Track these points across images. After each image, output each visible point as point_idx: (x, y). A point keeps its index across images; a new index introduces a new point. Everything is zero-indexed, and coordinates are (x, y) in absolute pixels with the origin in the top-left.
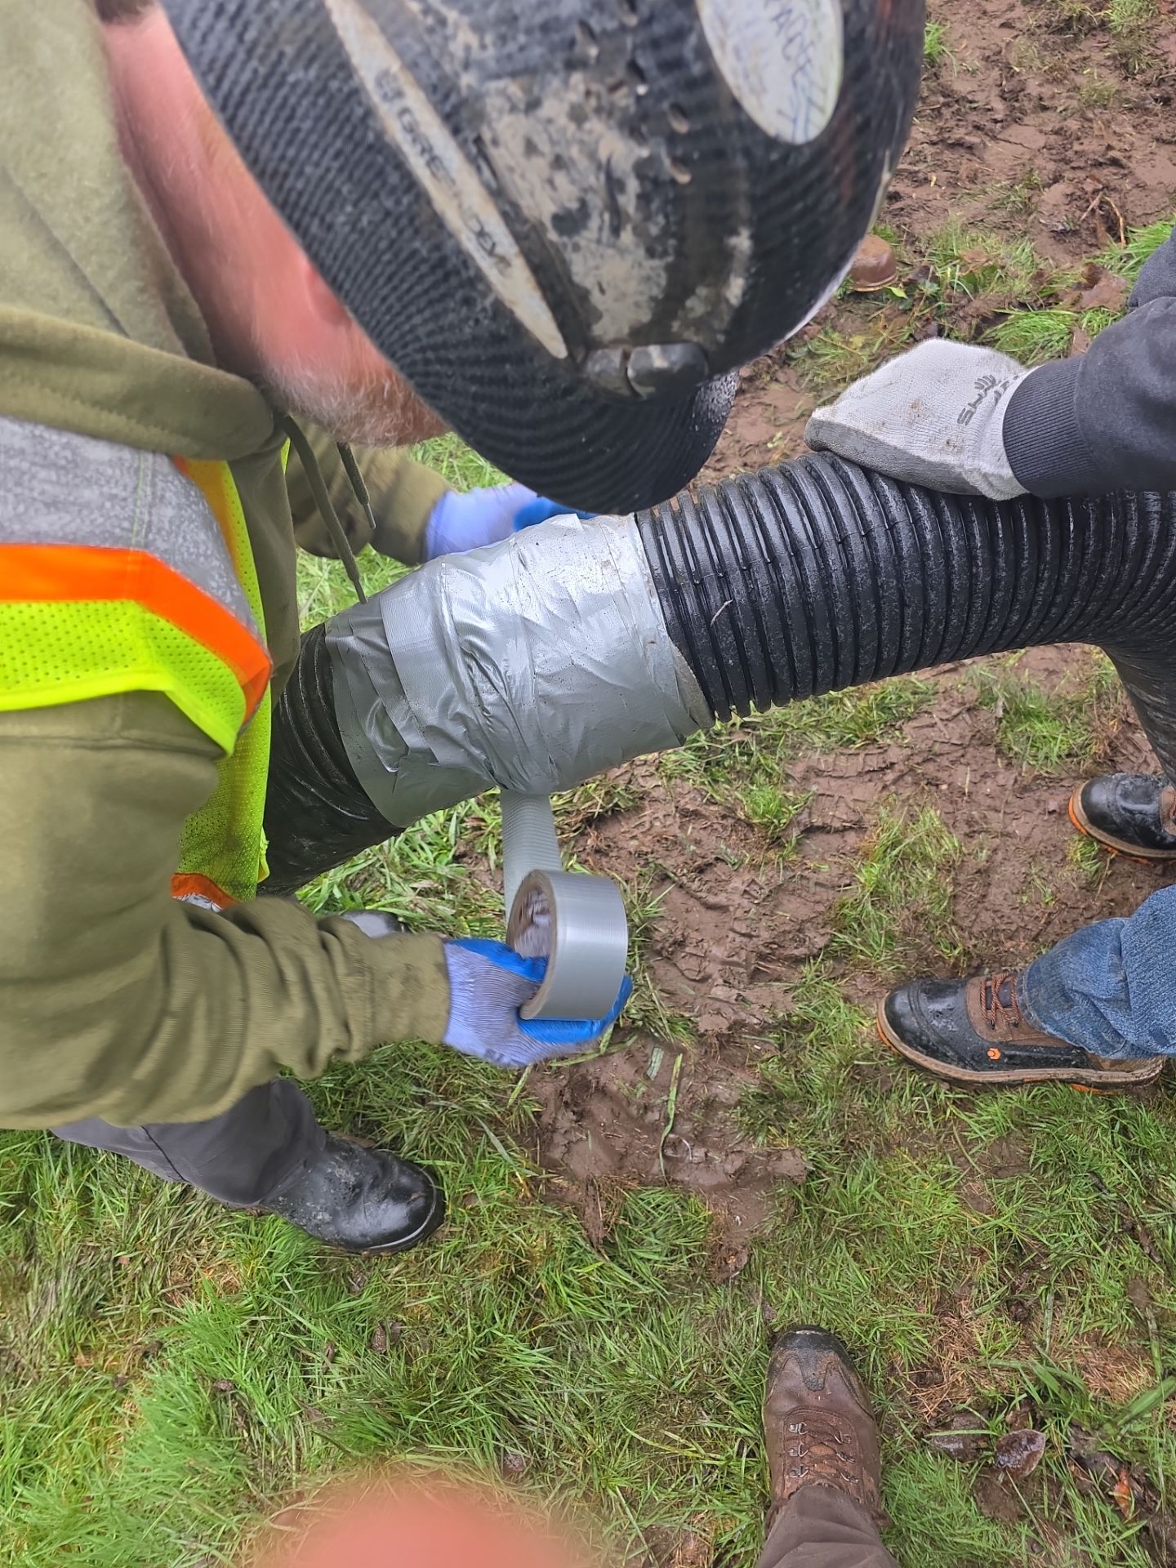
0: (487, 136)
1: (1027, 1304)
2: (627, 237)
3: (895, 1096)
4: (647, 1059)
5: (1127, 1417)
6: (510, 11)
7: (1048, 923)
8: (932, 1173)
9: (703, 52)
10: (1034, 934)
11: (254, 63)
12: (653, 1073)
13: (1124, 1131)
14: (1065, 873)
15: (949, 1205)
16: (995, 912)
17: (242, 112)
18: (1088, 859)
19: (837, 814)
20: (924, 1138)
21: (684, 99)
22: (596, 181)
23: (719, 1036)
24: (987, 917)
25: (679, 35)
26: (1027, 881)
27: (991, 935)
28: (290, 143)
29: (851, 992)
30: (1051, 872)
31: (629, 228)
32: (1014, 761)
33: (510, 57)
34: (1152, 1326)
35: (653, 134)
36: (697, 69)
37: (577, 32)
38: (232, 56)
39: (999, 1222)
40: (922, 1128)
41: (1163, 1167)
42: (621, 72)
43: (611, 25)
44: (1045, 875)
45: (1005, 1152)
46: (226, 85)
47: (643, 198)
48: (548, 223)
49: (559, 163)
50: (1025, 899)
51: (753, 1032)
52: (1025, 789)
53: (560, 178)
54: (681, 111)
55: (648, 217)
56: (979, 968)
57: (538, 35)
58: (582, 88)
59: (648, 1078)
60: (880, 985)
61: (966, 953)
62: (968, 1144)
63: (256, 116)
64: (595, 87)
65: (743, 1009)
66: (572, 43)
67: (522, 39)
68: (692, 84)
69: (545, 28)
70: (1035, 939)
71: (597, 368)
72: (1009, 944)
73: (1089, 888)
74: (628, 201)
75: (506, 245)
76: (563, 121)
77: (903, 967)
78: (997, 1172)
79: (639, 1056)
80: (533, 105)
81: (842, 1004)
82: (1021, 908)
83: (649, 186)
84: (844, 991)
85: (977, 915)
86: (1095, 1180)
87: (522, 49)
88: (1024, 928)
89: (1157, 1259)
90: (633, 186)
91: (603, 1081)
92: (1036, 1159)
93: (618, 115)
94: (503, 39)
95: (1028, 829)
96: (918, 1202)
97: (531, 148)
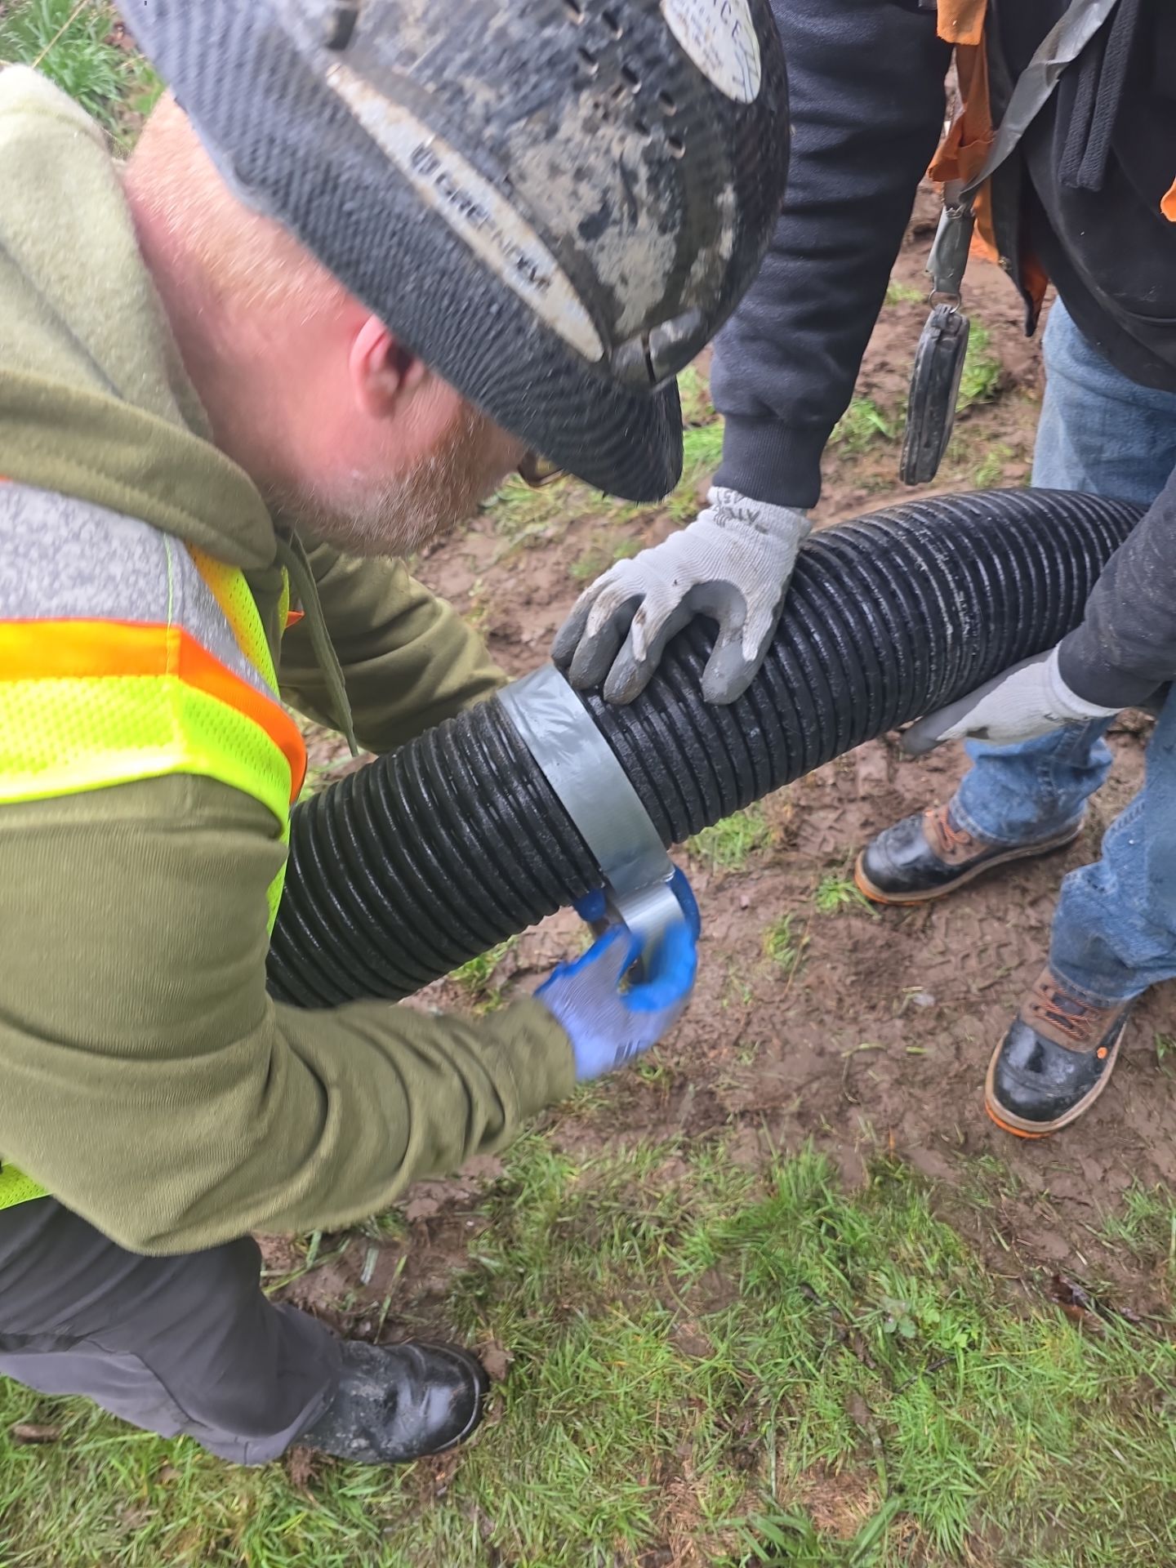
0: (514, 175)
1: (751, 1447)
2: (643, 220)
3: (605, 1246)
4: (361, 1262)
5: (857, 1553)
6: (518, 59)
7: (748, 1024)
8: (645, 1324)
9: (675, 44)
10: (734, 1038)
11: (309, 176)
12: (366, 1277)
13: (831, 1232)
14: (762, 968)
15: (663, 1356)
16: (697, 1022)
17: (312, 217)
18: (782, 949)
19: (544, 952)
20: (638, 1287)
21: (668, 86)
22: (614, 180)
23: (428, 1221)
24: (689, 1031)
25: (651, 39)
26: (726, 983)
27: (694, 1048)
28: (355, 234)
29: (561, 1140)
30: (748, 970)
31: (645, 210)
32: (704, 863)
33: (525, 98)
34: (876, 1441)
35: (653, 122)
36: (672, 60)
37: (576, 57)
38: (291, 175)
39: (713, 1363)
40: (634, 1276)
41: (873, 1261)
42: (619, 80)
43: (604, 43)
44: (741, 974)
45: (716, 1282)
46: (293, 199)
47: (653, 181)
48: (576, 234)
49: (580, 174)
50: (725, 1002)
51: (464, 1208)
52: (720, 888)
53: (584, 188)
54: (667, 98)
55: (658, 198)
56: (682, 1086)
57: (546, 72)
58: (590, 103)
59: (360, 1284)
60: (588, 1127)
61: (668, 1073)
62: (677, 1282)
63: (322, 221)
64: (602, 98)
65: (452, 1185)
66: (576, 68)
67: (533, 79)
68: (672, 73)
69: (552, 63)
70: (736, 1043)
71: (625, 361)
72: (712, 1054)
73: (783, 979)
74: (641, 189)
75: (545, 263)
76: (578, 136)
77: (606, 1102)
78: (709, 1306)
79: (353, 1262)
80: (552, 131)
81: (549, 1156)
82: (722, 1014)
83: (656, 169)
84: (554, 1141)
85: (680, 1030)
86: (807, 1291)
87: (535, 87)
88: (726, 1034)
89: (872, 1365)
90: (643, 173)
91: (311, 1299)
92: (747, 1284)
93: (623, 116)
94: (517, 85)
95: (724, 929)
96: (633, 1360)
97: (554, 170)
